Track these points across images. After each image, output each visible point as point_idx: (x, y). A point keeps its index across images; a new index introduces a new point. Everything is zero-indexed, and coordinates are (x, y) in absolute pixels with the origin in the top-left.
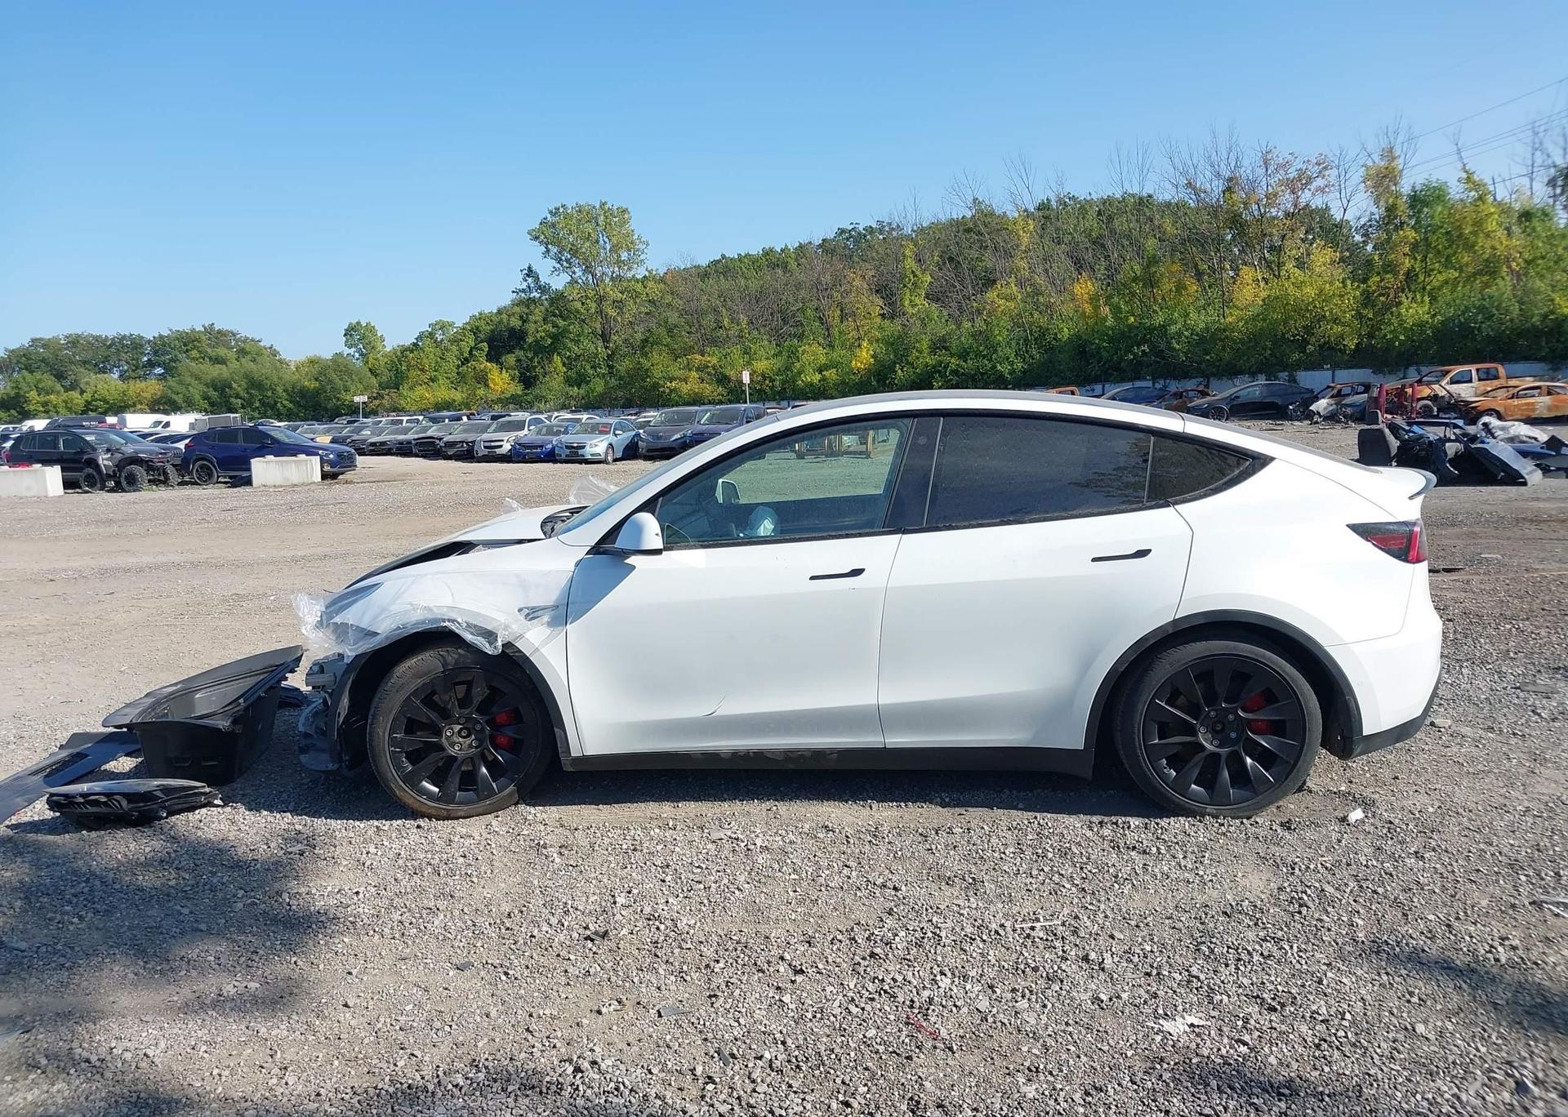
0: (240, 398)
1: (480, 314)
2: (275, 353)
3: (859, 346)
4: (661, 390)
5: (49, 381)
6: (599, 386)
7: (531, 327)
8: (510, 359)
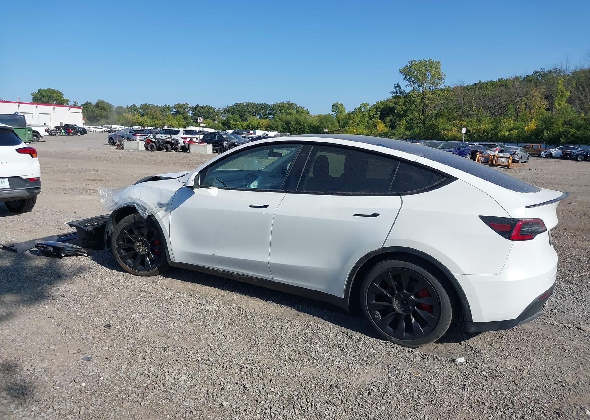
0: (293, 128)
1: (380, 101)
2: (308, 113)
3: (531, 121)
4: (440, 134)
5: (237, 117)
6: (417, 131)
7: (398, 107)
8: (388, 119)
